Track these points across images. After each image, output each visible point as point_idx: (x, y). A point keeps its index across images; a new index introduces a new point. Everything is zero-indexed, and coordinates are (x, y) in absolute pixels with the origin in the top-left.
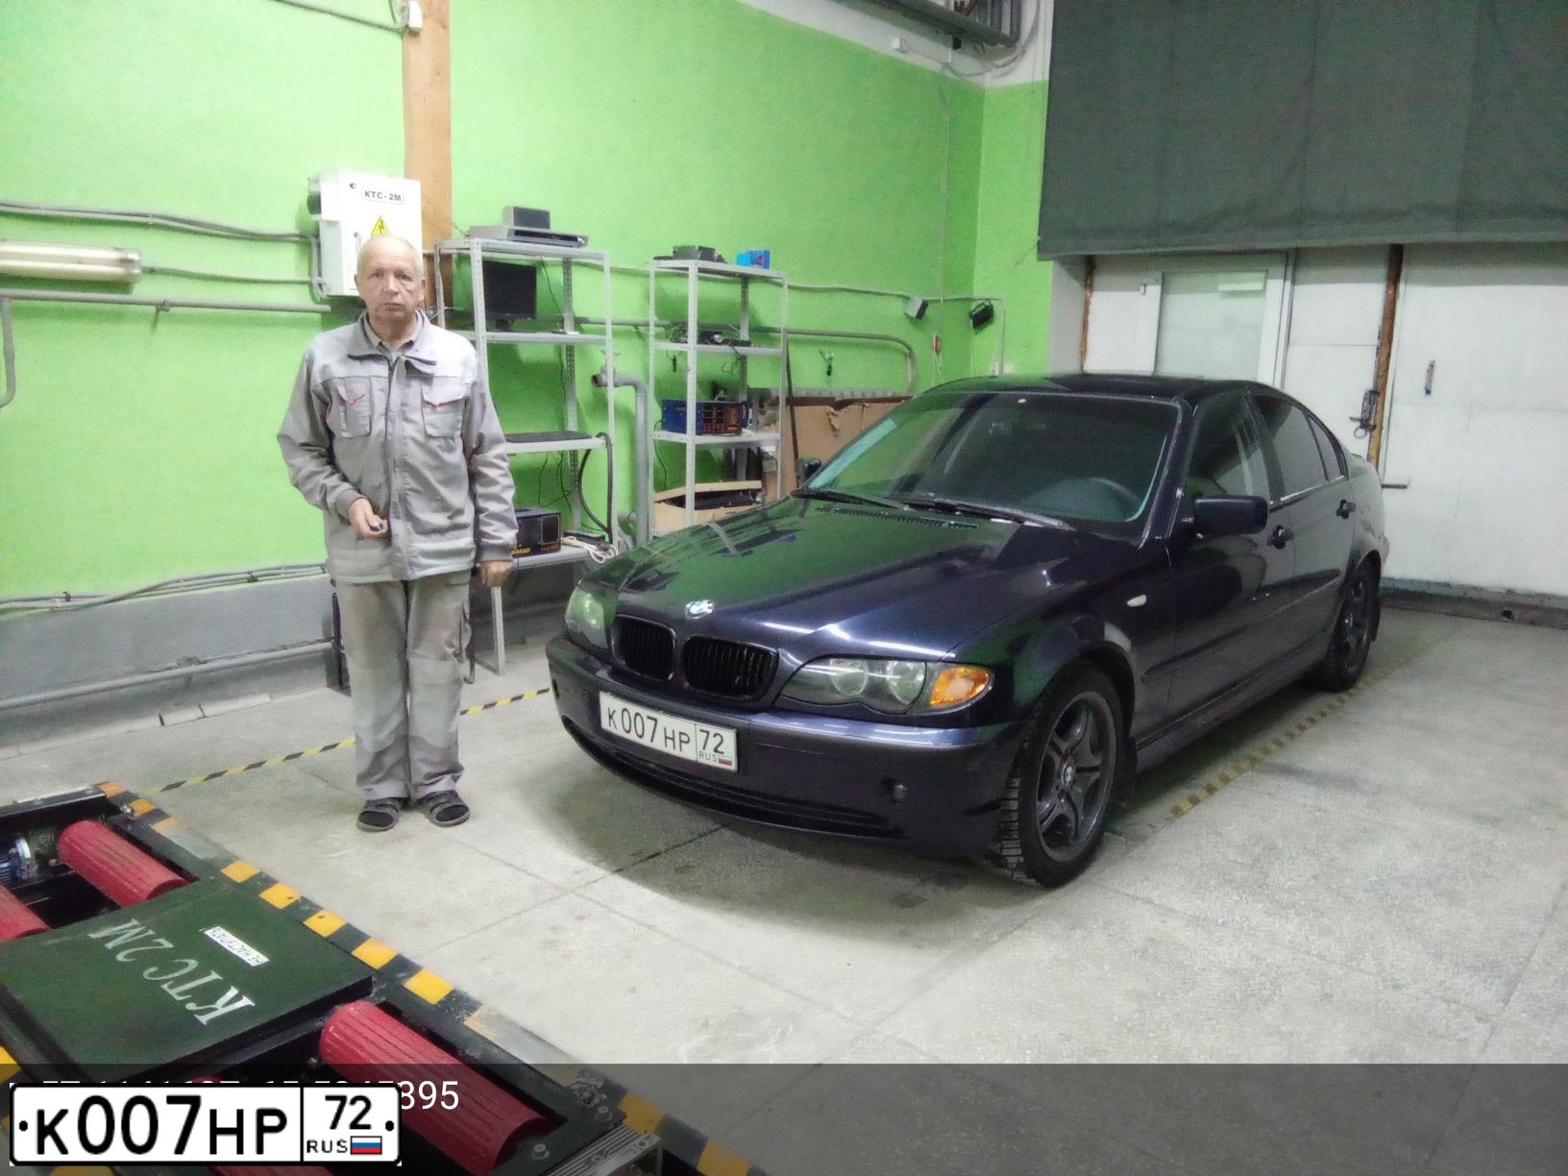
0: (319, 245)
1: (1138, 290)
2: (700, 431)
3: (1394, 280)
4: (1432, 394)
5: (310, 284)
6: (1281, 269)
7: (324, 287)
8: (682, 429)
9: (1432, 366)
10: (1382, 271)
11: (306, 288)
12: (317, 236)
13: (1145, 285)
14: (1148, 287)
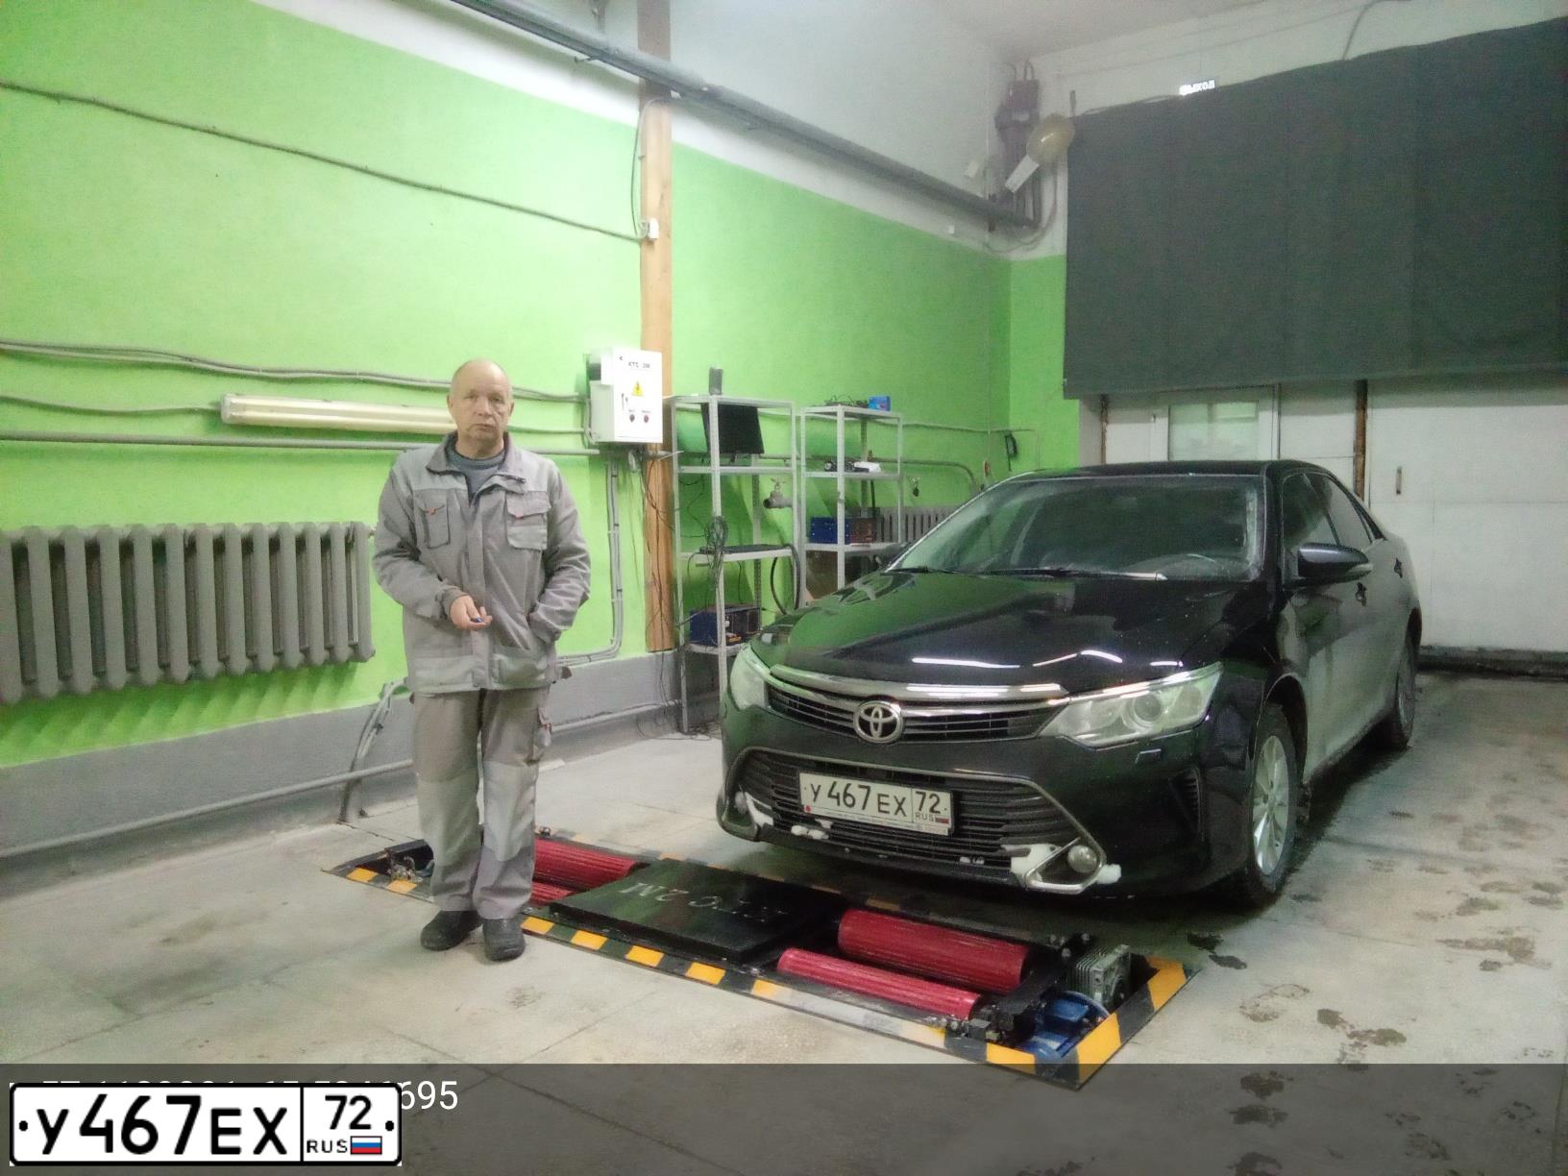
0: (590, 404)
1: (1149, 421)
2: (847, 541)
3: (1362, 407)
4: (1402, 493)
5: (582, 434)
6: (1269, 402)
7: (593, 436)
8: (833, 540)
9: (1399, 471)
10: (1350, 402)
11: (580, 437)
12: (589, 397)
13: (1155, 417)
14: (1157, 419)
